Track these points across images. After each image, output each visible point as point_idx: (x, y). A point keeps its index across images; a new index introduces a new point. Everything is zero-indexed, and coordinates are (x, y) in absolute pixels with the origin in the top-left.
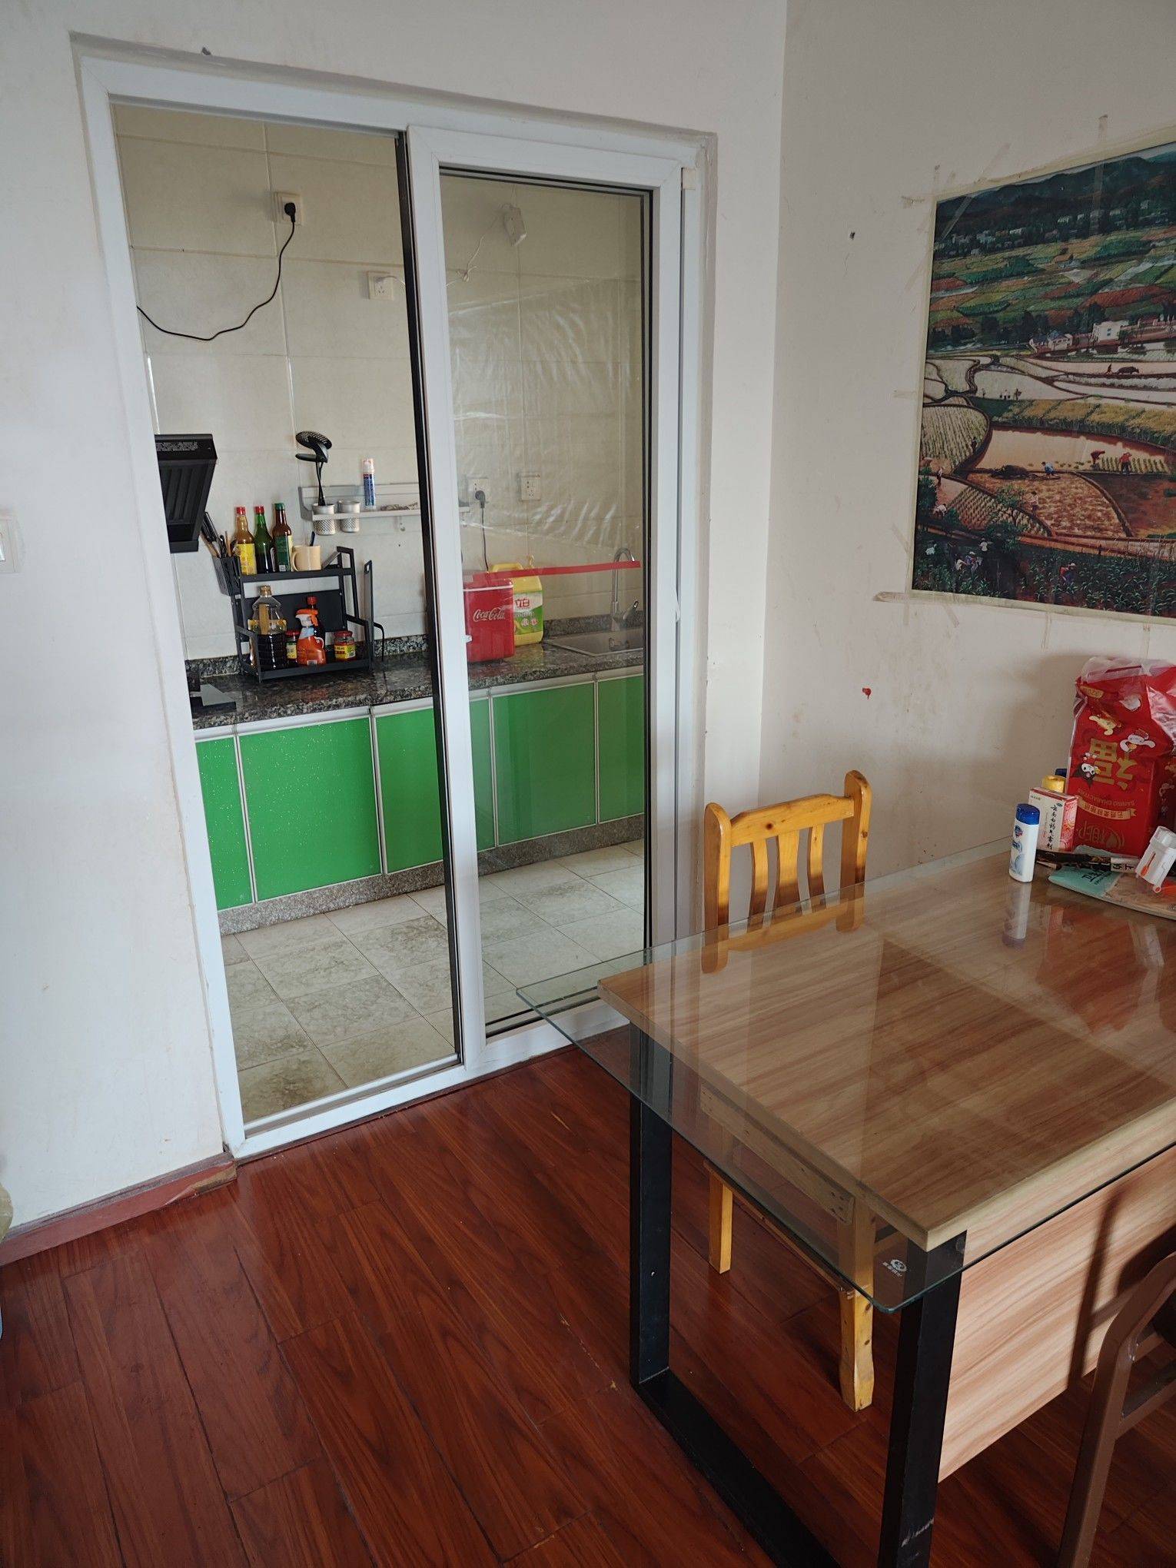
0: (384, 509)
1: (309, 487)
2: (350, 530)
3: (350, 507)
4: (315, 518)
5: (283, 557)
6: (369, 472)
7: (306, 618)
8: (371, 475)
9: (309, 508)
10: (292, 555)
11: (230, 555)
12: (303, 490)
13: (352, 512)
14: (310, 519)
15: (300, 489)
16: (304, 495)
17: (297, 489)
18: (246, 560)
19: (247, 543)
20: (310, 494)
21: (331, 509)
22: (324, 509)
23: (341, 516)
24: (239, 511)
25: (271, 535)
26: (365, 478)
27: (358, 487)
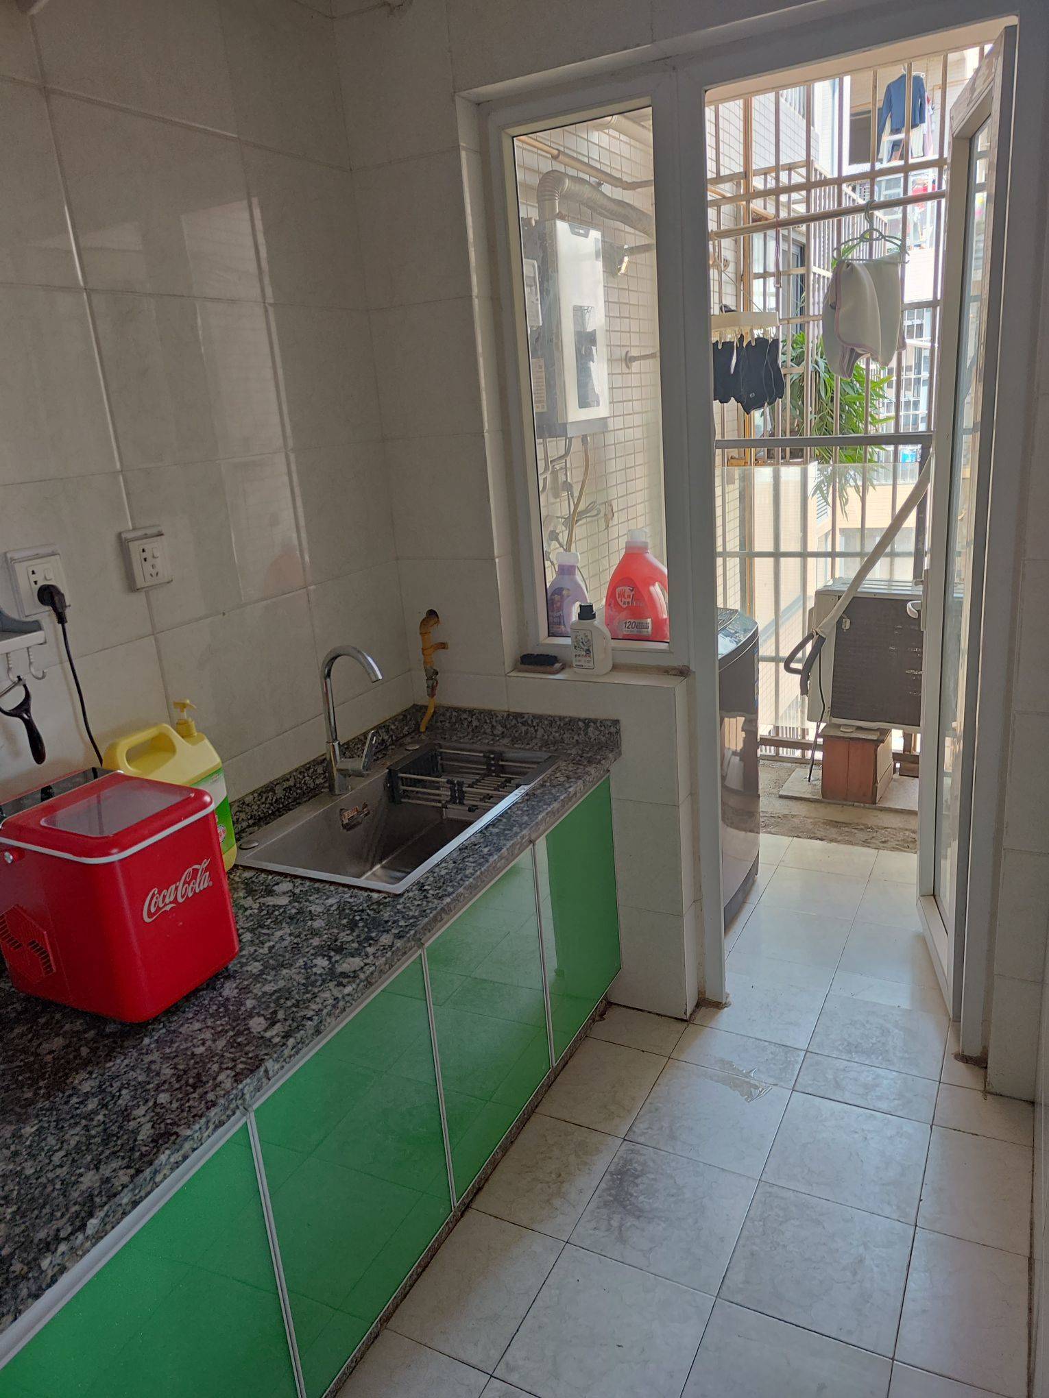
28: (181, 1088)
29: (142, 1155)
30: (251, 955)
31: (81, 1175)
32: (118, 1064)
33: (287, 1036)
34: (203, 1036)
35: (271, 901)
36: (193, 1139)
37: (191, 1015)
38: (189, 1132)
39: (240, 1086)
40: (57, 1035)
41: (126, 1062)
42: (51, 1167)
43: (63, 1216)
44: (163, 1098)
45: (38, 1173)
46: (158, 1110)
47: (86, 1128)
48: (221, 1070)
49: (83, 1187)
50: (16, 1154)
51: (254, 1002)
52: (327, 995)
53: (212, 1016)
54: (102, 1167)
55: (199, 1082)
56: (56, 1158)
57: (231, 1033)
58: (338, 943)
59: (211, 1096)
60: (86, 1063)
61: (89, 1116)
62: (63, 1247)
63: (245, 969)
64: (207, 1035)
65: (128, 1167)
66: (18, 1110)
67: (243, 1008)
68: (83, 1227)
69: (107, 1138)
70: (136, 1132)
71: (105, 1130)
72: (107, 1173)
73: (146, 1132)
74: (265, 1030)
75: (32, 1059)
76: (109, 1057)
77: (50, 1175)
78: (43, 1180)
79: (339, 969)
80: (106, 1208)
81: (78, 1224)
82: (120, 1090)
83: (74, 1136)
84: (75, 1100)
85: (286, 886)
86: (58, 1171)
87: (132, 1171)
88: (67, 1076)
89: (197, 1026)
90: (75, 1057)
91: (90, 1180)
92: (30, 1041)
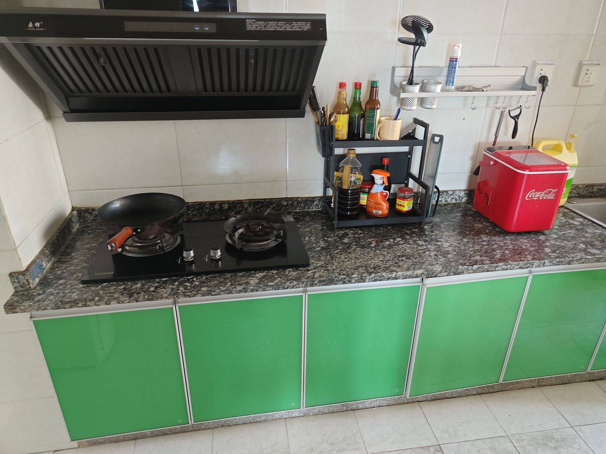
0: (461, 89)
1: (402, 67)
2: (429, 106)
3: (433, 87)
4: (403, 95)
5: (370, 127)
6: (455, 56)
7: (379, 178)
8: (457, 59)
9: (398, 85)
10: (378, 127)
11: (328, 124)
12: (397, 69)
13: (434, 92)
14: (398, 95)
15: (394, 69)
16: (396, 74)
17: (391, 68)
18: (341, 127)
19: (343, 114)
20: (401, 74)
21: (417, 88)
22: (410, 88)
23: (423, 95)
24: (342, 85)
25: (364, 107)
26: (451, 61)
27: (442, 68)
28: (514, 252)
29: (495, 260)
30: (555, 232)
31: (476, 256)
32: (496, 238)
33: (557, 257)
34: (527, 244)
35: (572, 221)
36: (512, 266)
37: (525, 238)
38: (511, 263)
39: (534, 261)
40: (481, 224)
41: (499, 239)
42: (468, 250)
43: (468, 261)
44: (507, 252)
45: (465, 250)
46: (504, 253)
47: (481, 247)
48: (529, 255)
49: (475, 258)
50: (460, 243)
51: (549, 244)
52: (580, 255)
53: (532, 241)
54: (482, 257)
55: (520, 254)
56: (471, 249)
57: (537, 248)
58: (593, 244)
59: (522, 259)
60: (487, 234)
61: (483, 245)
62: (465, 267)
63: (551, 235)
64: (529, 245)
65: (490, 261)
66: (464, 235)
67: (544, 244)
68: (473, 265)
69: (486, 252)
70: (495, 255)
71: (486, 250)
72: (483, 259)
73: (498, 256)
74: (550, 253)
75: (471, 226)
76: (494, 235)
77: (468, 252)
78: (465, 252)
79: (588, 250)
80: (480, 265)
81: (471, 264)
82: (494, 244)
83: (477, 247)
84: (480, 240)
85: (581, 220)
86: (470, 252)
87: (491, 262)
88: (480, 234)
89: (526, 241)
90: (484, 231)
91: (478, 258)
92: (473, 222)
